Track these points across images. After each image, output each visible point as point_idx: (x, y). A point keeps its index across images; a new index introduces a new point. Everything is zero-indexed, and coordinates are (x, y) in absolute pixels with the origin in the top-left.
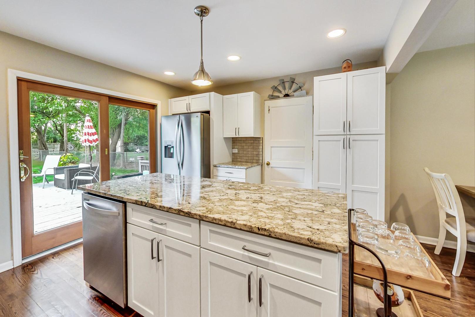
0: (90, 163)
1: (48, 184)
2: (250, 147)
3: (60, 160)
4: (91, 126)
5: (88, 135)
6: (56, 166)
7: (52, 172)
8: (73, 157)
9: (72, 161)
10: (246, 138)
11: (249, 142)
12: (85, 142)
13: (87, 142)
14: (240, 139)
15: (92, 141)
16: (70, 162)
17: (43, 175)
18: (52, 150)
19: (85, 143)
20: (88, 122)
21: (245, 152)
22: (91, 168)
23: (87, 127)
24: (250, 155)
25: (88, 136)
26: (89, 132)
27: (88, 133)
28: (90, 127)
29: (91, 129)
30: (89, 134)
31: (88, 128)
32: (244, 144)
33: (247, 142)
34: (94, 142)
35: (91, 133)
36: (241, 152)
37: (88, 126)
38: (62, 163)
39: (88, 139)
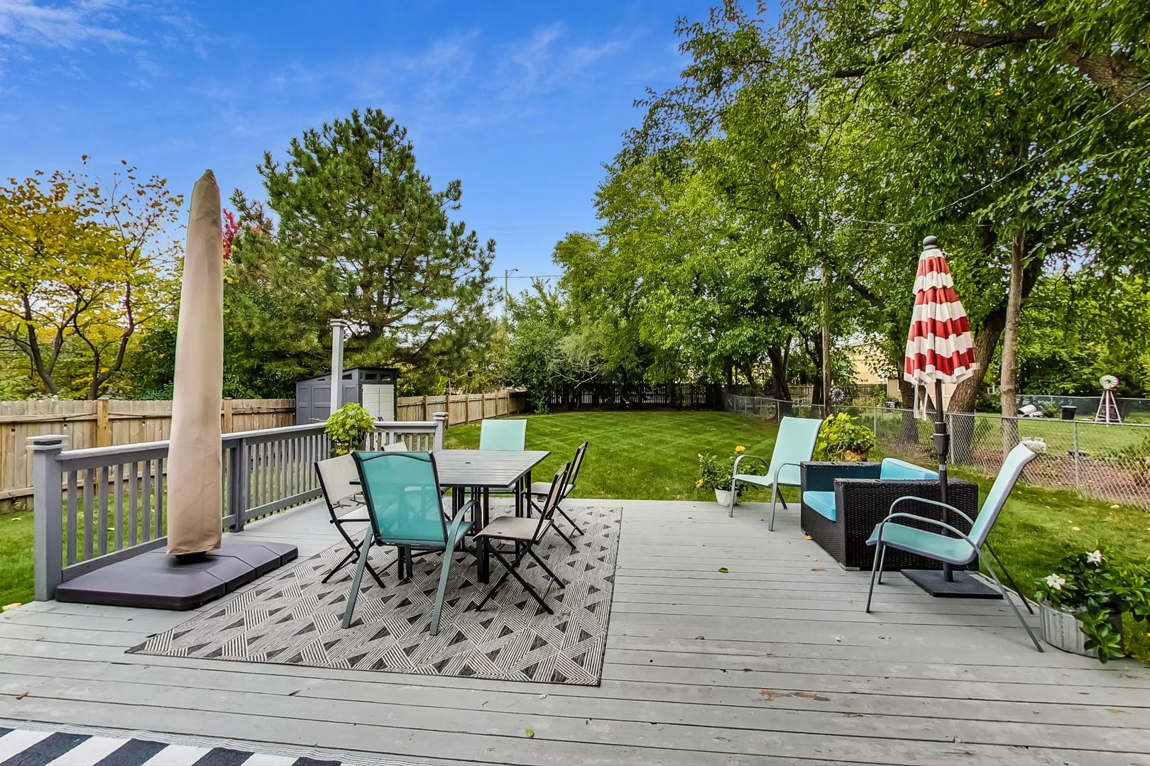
0: (941, 467)
1: (786, 511)
3: (817, 437)
4: (944, 288)
5: (934, 332)
6: (807, 459)
7: (795, 478)
8: (858, 427)
9: (855, 443)
12: (921, 366)
13: (929, 368)
15: (950, 360)
16: (849, 448)
17: (772, 484)
18: (798, 399)
19: (917, 372)
20: (935, 273)
22: (943, 489)
23: (930, 294)
25: (930, 335)
26: (938, 319)
27: (934, 322)
28: (940, 294)
29: (945, 304)
30: (939, 328)
31: (934, 300)
34: (960, 365)
35: (945, 324)
37: (934, 289)
38: (823, 445)
39: (933, 352)
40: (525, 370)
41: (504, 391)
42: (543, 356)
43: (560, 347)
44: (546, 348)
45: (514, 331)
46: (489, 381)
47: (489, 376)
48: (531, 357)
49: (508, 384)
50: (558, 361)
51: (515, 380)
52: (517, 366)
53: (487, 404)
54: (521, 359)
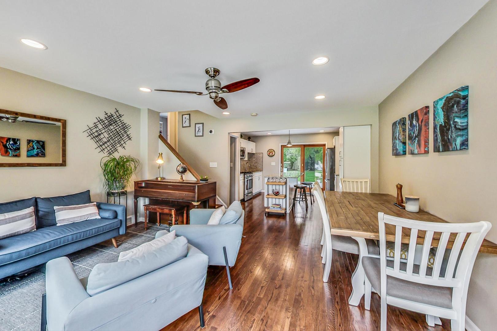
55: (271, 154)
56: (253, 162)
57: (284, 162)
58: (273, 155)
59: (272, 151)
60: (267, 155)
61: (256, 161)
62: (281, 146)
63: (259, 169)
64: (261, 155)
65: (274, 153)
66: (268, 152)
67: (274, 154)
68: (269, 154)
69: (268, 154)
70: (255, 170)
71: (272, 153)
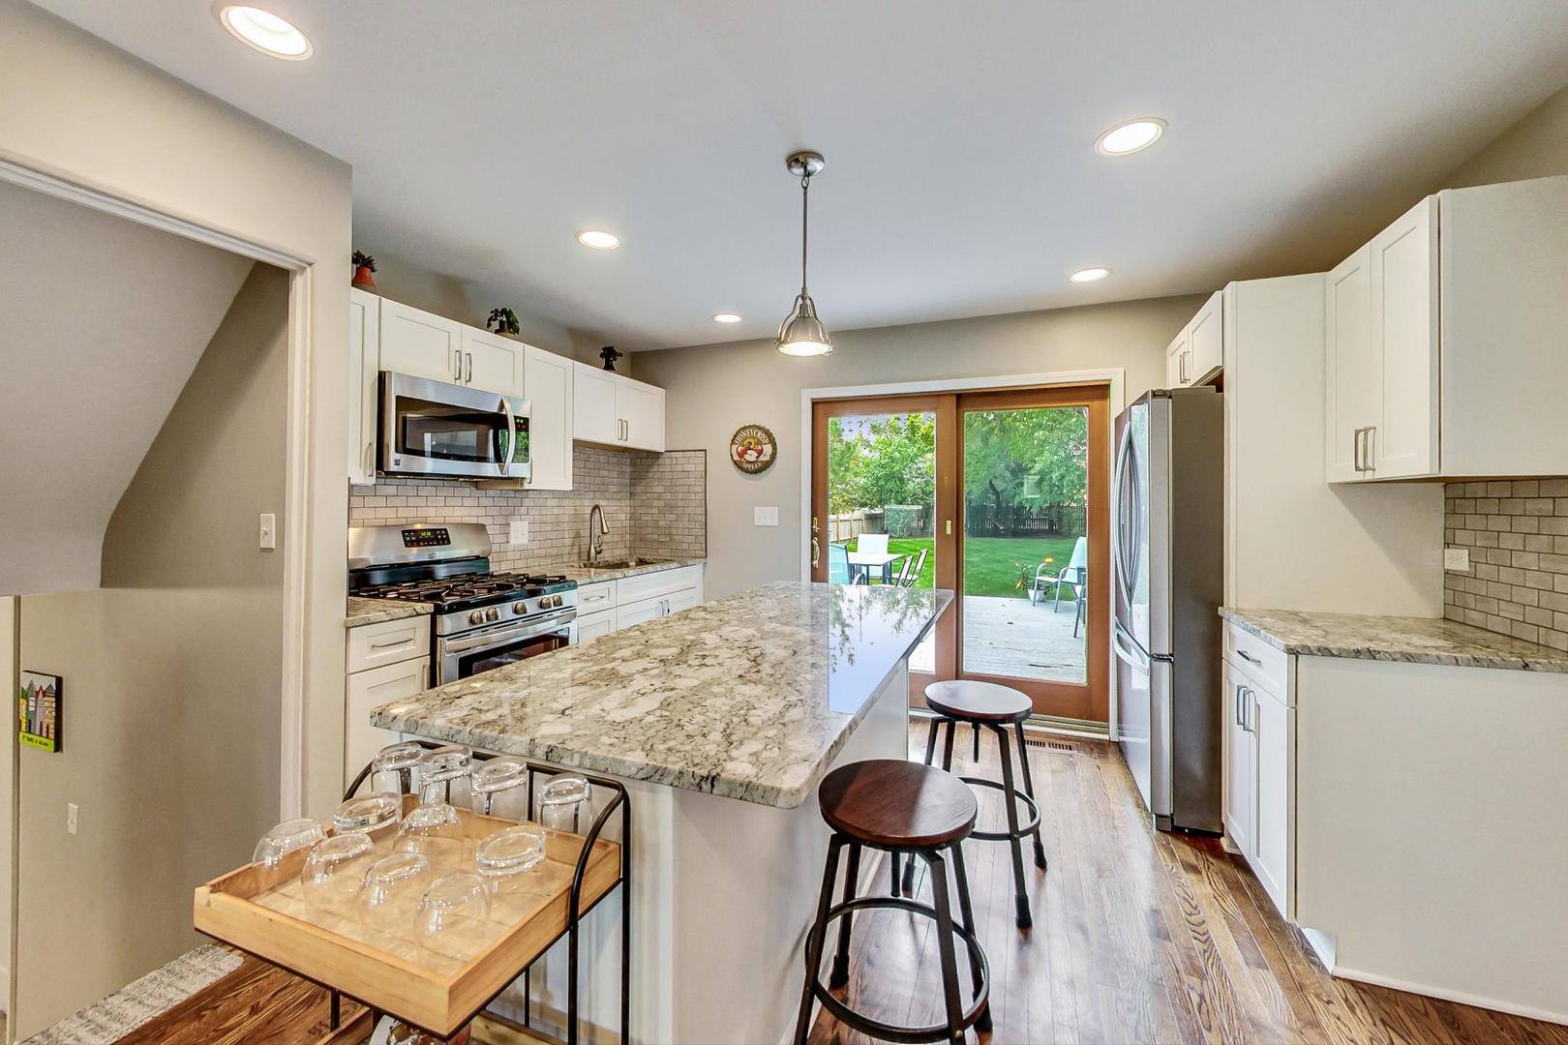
2: (1534, 543)
10: (1512, 480)
11: (1530, 506)
14: (1479, 490)
21: (1505, 575)
24: (1531, 597)
32: (1502, 523)
33: (1517, 507)
36: (1484, 571)
40: (881, 489)
41: (859, 513)
42: (902, 474)
43: (920, 465)
44: (906, 466)
45: (869, 446)
46: (843, 501)
47: (843, 497)
48: (889, 477)
49: (863, 505)
50: (919, 480)
51: (871, 500)
52: (873, 485)
53: (841, 525)
54: (878, 479)
55: (751, 456)
56: (653, 507)
57: (831, 517)
58: (767, 465)
59: (760, 435)
60: (731, 461)
61: (668, 496)
62: (815, 403)
63: (685, 546)
64: (694, 465)
65: (768, 449)
66: (733, 443)
67: (774, 455)
68: (741, 455)
69: (736, 458)
70: (664, 553)
71: (760, 453)
